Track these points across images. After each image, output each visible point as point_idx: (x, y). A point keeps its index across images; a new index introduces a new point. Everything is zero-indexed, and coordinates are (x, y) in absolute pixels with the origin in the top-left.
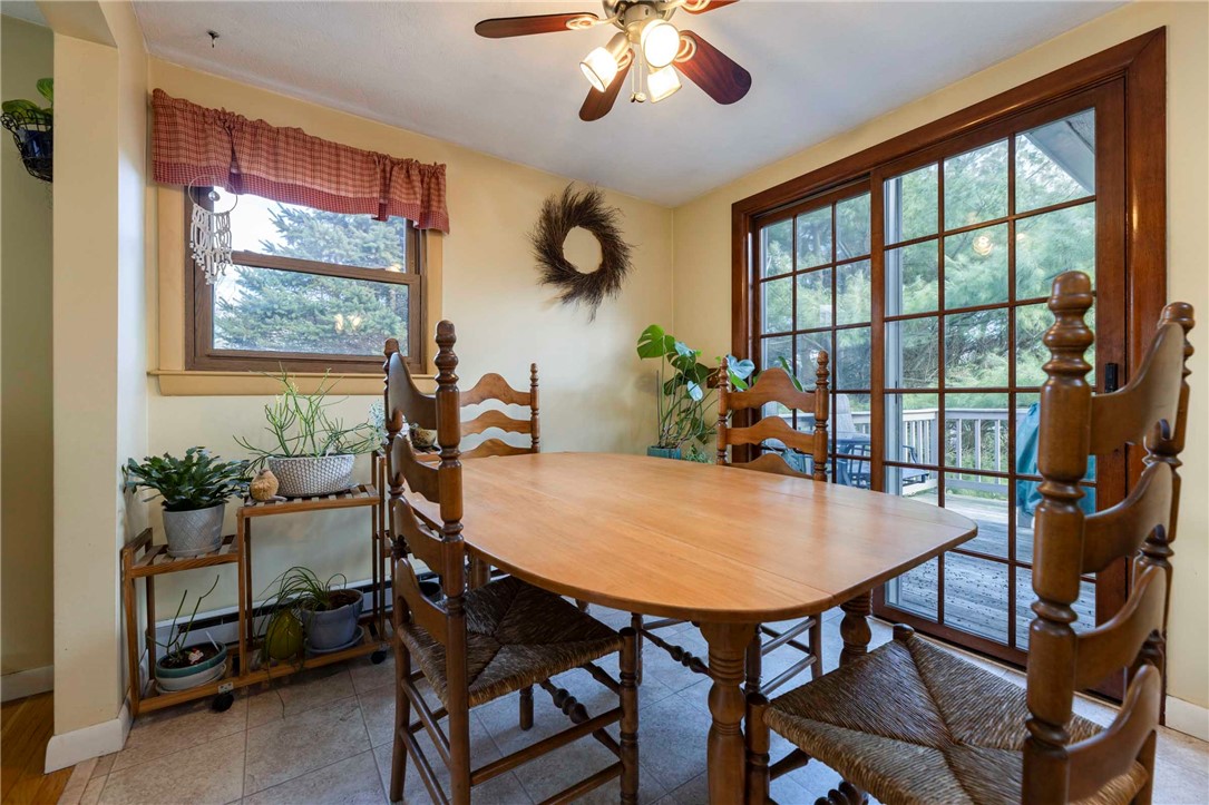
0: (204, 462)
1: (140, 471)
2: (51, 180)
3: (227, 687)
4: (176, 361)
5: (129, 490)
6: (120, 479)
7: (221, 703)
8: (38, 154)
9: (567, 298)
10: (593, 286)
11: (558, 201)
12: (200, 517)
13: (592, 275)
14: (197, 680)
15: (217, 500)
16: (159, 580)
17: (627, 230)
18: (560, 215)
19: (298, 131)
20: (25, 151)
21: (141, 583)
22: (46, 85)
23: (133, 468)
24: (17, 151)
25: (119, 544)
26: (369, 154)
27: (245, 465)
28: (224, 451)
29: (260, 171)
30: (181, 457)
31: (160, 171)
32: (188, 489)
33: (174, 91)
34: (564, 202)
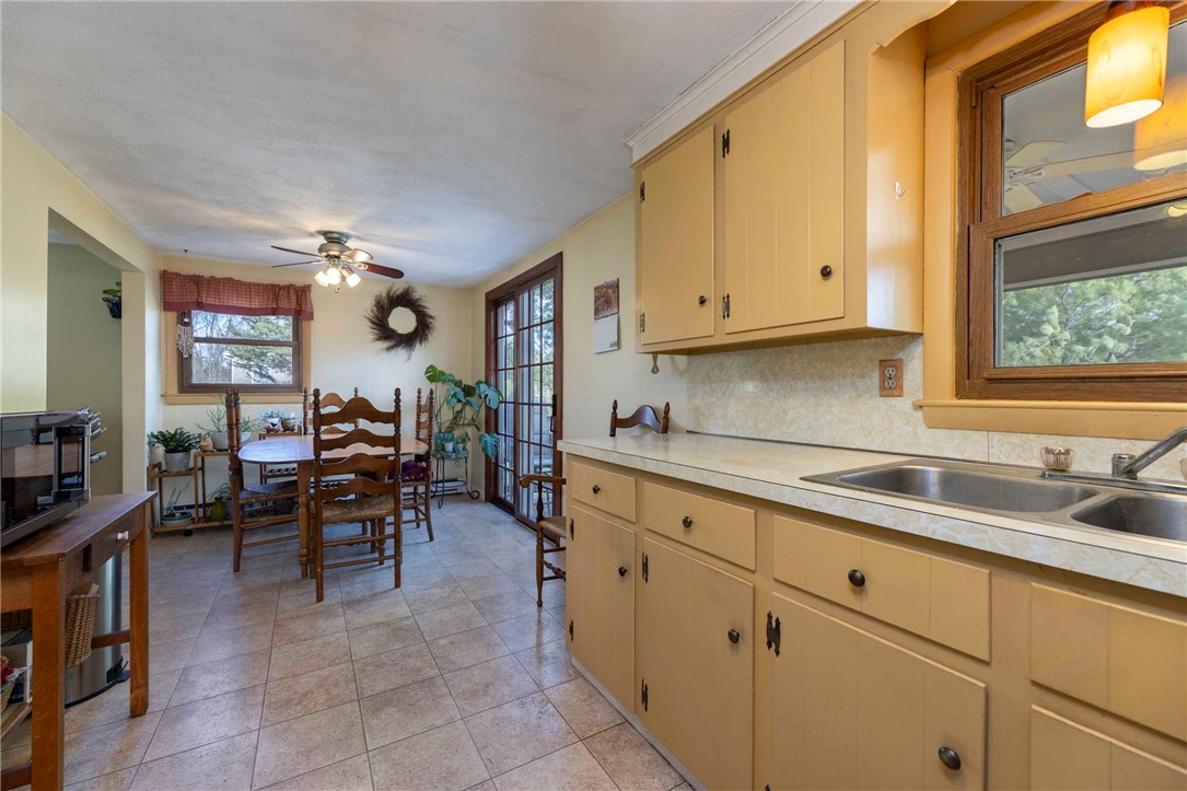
0: (182, 434)
1: (156, 437)
2: (120, 316)
3: (190, 527)
4: (174, 390)
5: (151, 444)
6: (147, 440)
7: (188, 533)
8: (116, 310)
9: (389, 349)
10: (407, 341)
11: (384, 295)
12: (179, 456)
13: (408, 335)
14: (177, 523)
15: (187, 450)
16: (164, 479)
17: (433, 307)
18: (386, 301)
19: (230, 279)
20: (112, 311)
21: (157, 480)
22: (119, 284)
23: (153, 435)
24: (108, 310)
25: (147, 465)
26: (267, 285)
27: (200, 436)
28: (191, 429)
29: (211, 301)
30: (173, 432)
31: (166, 305)
32: (173, 444)
33: (174, 268)
34: (388, 293)
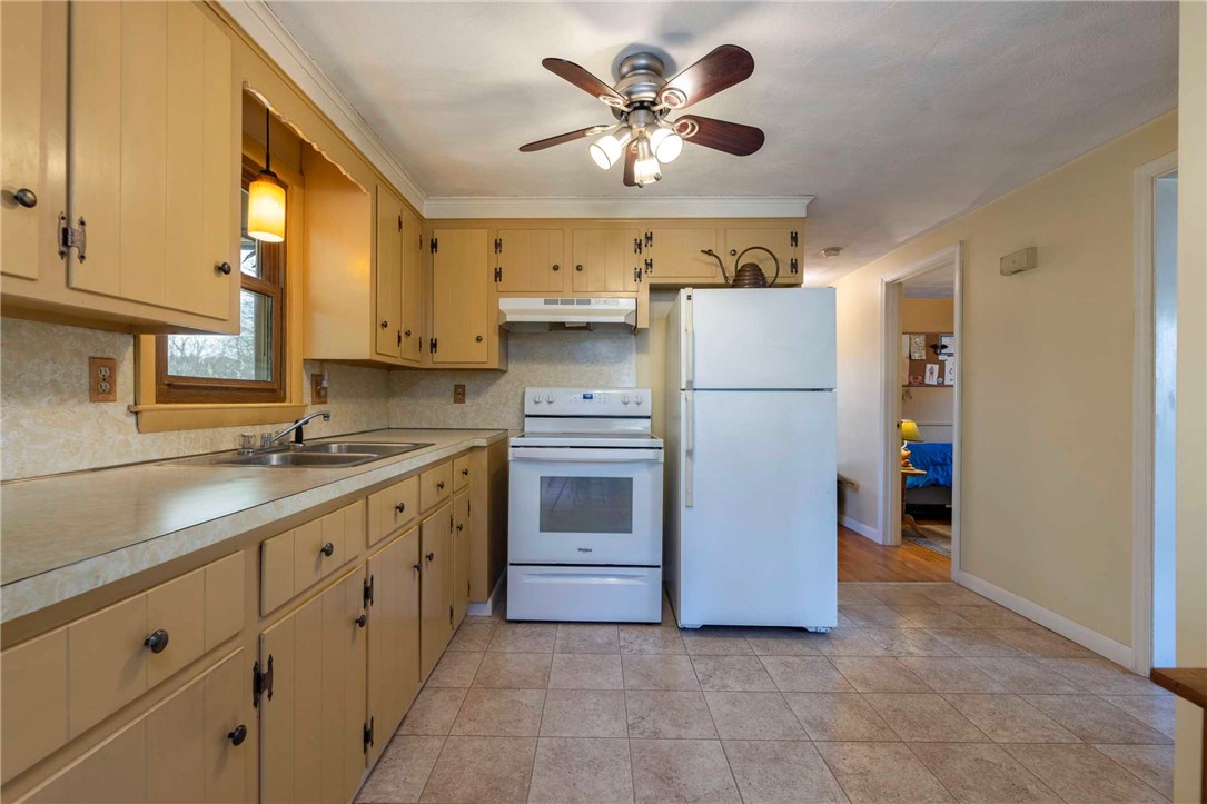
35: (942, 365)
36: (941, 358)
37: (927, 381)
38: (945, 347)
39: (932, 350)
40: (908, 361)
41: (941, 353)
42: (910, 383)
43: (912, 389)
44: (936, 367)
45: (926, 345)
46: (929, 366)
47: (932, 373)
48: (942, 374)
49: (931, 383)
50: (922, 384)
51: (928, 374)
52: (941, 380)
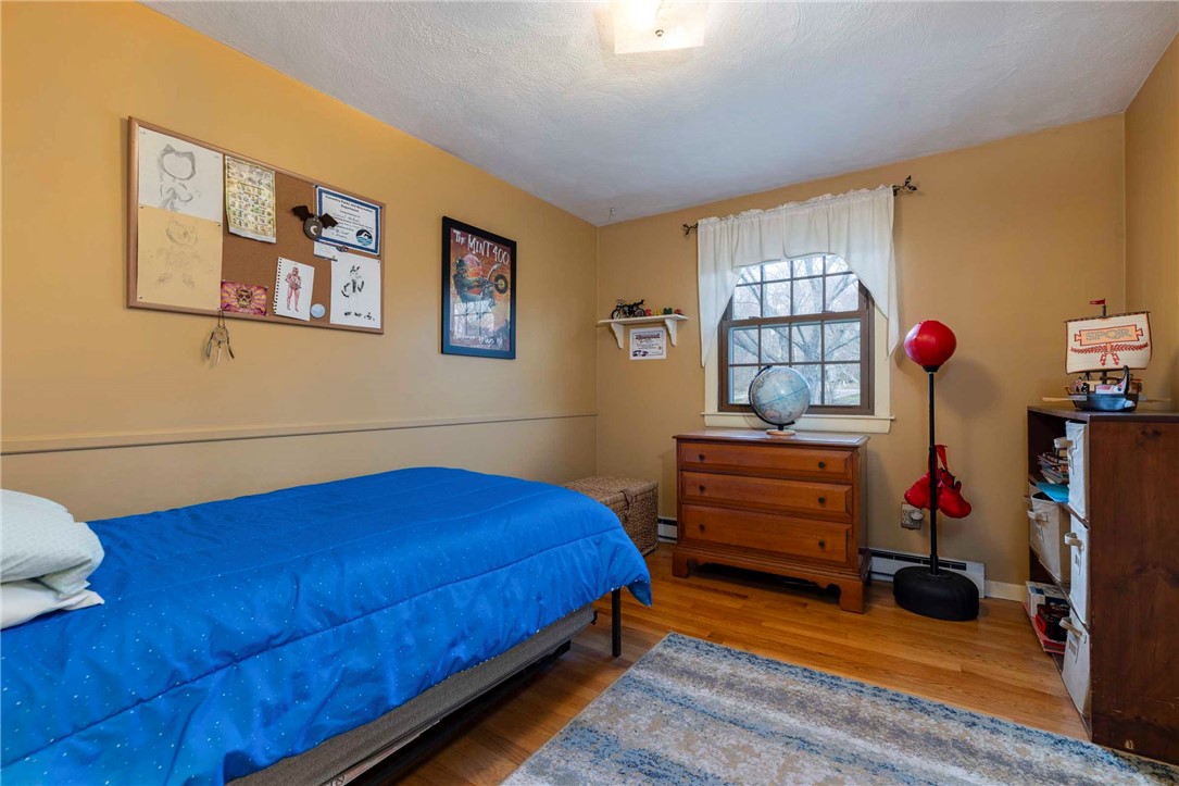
35: (323, 269)
36: (320, 249)
37: (281, 308)
38: (328, 221)
39: (296, 222)
40: (218, 239)
41: (318, 238)
42: (226, 307)
43: (229, 324)
44: (307, 273)
45: (279, 206)
46: (286, 266)
47: (295, 287)
48: (322, 293)
49: (291, 313)
50: (266, 315)
51: (283, 288)
52: (319, 310)
